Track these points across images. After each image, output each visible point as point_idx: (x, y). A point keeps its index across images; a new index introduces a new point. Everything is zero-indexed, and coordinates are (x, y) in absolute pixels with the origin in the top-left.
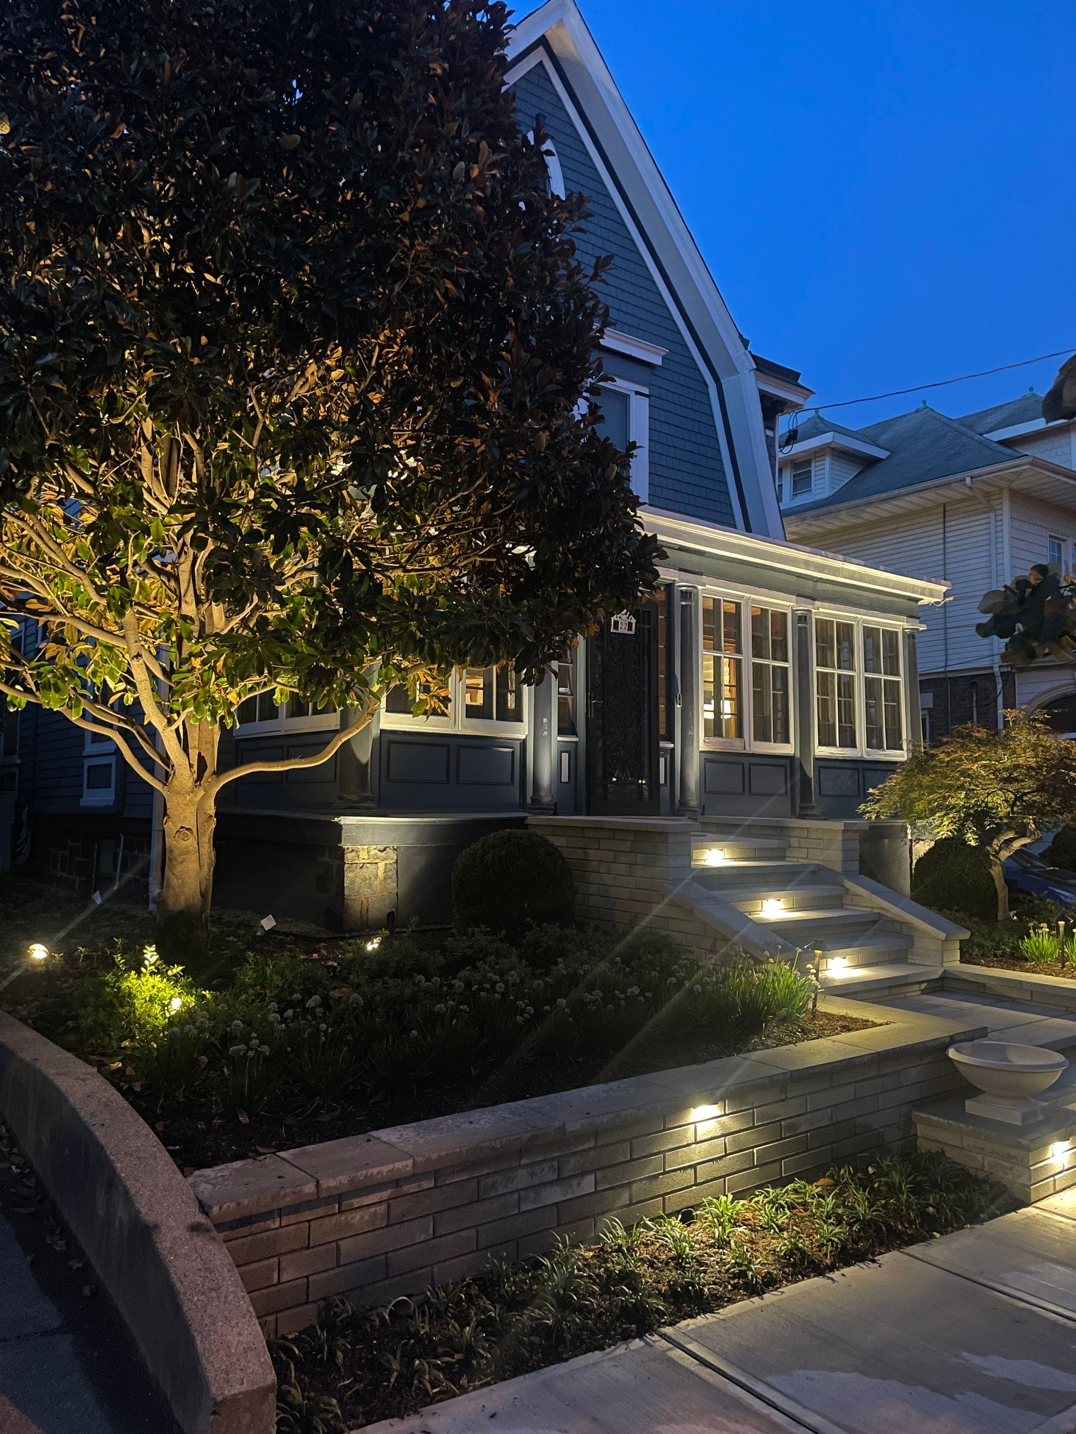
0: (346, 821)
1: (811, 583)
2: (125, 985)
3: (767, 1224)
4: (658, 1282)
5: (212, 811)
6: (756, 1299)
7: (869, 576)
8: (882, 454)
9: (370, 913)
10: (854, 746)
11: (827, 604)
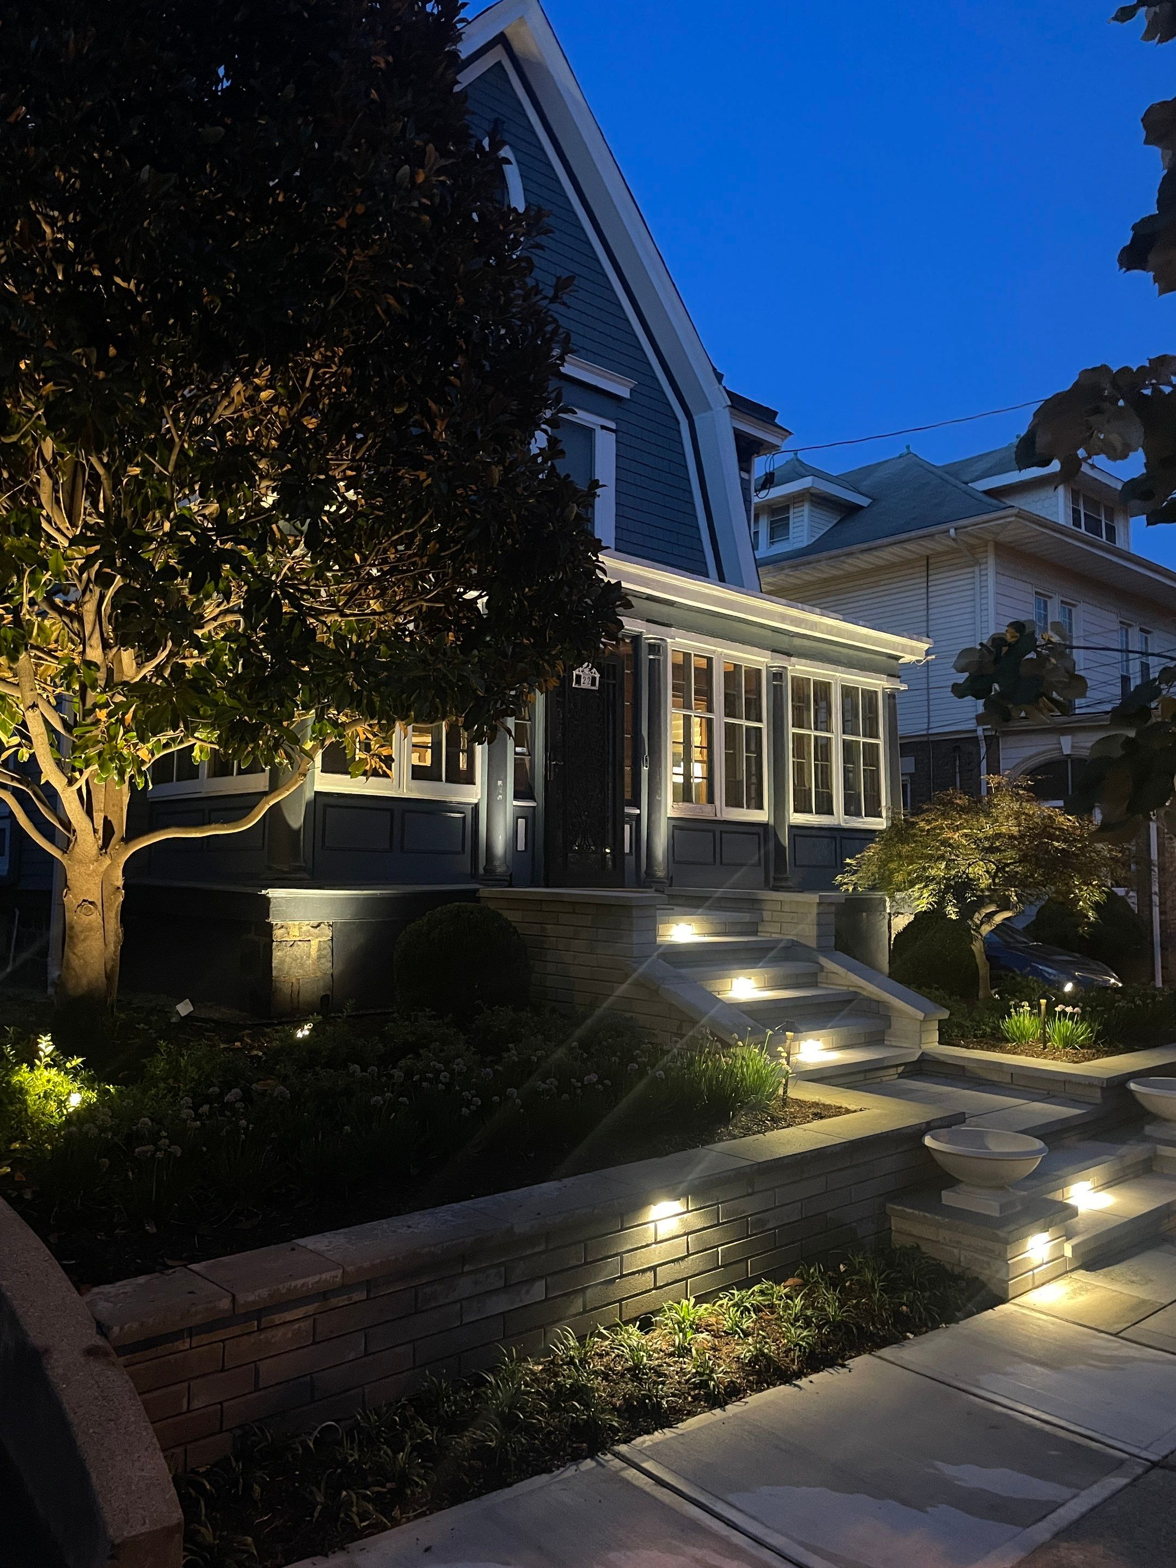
0: (274, 893)
1: (786, 638)
2: (15, 1079)
3: (732, 1329)
4: (613, 1396)
5: (120, 883)
6: (718, 1411)
7: (847, 631)
8: (864, 501)
9: (301, 996)
10: (830, 812)
11: (804, 661)
